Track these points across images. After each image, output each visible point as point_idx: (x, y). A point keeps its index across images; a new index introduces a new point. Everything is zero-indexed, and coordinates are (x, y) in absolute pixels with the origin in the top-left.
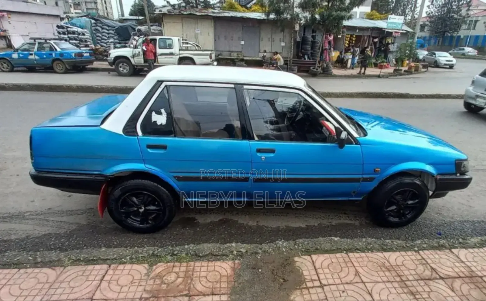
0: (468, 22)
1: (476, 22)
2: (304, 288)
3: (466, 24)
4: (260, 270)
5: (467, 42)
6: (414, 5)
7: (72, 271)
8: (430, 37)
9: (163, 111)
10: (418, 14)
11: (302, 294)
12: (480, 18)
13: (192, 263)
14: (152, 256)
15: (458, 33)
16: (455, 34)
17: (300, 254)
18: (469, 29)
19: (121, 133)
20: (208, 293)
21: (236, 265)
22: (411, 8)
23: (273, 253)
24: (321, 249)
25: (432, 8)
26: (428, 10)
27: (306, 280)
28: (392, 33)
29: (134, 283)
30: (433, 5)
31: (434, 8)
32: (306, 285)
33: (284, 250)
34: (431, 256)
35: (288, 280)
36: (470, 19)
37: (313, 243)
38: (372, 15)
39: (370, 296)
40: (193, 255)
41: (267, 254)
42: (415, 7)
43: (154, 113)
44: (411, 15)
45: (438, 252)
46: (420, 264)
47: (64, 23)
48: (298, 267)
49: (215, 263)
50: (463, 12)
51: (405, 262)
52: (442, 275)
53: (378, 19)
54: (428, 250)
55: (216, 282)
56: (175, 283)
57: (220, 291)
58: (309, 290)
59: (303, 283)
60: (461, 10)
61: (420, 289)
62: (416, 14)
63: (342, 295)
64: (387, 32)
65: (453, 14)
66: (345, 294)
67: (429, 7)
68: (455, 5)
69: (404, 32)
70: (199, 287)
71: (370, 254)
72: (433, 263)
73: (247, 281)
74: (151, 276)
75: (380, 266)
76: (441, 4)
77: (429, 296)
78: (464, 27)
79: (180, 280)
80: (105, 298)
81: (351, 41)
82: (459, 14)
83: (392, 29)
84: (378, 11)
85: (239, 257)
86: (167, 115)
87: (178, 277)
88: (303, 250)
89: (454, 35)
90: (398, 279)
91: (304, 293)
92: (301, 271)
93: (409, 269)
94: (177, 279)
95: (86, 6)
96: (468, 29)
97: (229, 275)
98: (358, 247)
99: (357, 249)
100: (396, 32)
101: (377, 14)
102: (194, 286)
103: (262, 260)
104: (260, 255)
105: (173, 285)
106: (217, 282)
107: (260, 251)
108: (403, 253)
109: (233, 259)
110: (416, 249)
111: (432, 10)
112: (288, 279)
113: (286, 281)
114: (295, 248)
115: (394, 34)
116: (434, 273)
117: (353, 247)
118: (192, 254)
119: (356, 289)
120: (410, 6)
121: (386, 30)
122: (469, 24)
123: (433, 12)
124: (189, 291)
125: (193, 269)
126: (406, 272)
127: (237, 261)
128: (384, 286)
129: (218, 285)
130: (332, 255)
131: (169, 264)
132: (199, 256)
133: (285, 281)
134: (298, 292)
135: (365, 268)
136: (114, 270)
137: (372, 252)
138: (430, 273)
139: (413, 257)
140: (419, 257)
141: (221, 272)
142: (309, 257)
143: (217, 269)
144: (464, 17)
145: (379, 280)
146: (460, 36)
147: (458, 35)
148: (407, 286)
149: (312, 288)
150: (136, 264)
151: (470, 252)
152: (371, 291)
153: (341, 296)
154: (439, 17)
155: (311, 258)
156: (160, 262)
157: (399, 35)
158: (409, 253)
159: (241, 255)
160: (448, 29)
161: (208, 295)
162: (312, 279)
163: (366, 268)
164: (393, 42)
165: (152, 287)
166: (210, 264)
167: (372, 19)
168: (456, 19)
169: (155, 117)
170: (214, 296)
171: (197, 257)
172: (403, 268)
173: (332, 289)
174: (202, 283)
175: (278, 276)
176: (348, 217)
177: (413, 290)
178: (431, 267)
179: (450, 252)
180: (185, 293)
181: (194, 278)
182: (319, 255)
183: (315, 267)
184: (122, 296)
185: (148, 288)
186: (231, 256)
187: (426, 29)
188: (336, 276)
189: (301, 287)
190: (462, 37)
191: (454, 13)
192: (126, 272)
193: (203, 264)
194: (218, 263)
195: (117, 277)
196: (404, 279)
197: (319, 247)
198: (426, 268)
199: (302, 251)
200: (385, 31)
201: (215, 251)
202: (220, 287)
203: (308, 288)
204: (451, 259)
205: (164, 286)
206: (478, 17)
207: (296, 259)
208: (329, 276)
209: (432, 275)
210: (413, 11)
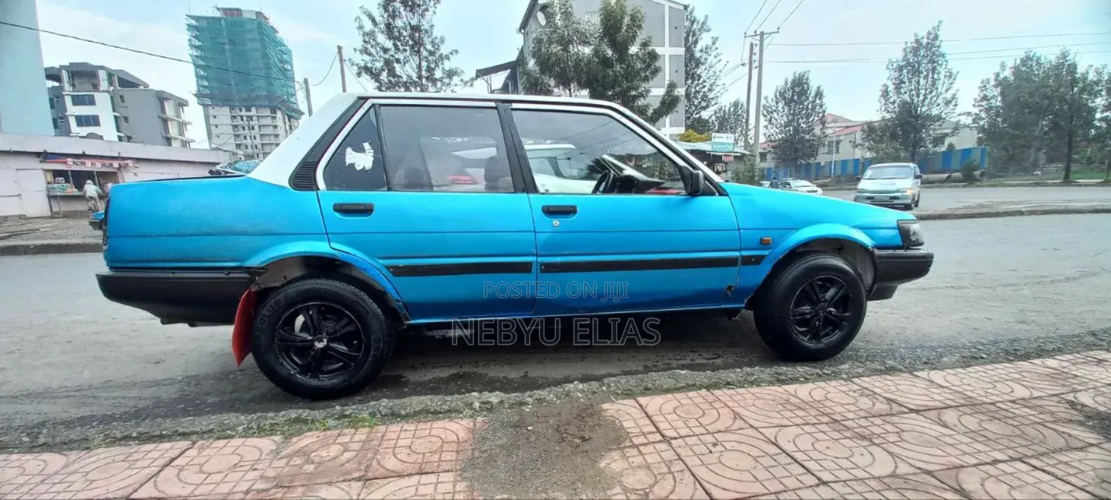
0: (826, 143)
1: (838, 143)
2: (629, 447)
3: (824, 145)
4: (530, 428)
5: (831, 169)
6: (745, 127)
7: (102, 456)
8: (777, 167)
9: (367, 146)
10: (753, 138)
11: (624, 457)
12: (842, 138)
13: (382, 428)
14: (293, 422)
15: (815, 159)
16: (812, 161)
17: (614, 399)
18: (830, 152)
19: (286, 184)
20: (409, 472)
21: (478, 425)
22: (742, 131)
23: (558, 402)
24: (656, 388)
25: (772, 128)
26: (766, 131)
27: (631, 435)
28: (721, 156)
29: (241, 466)
30: (773, 124)
31: (774, 128)
32: (631, 441)
33: (580, 395)
34: (877, 384)
35: (590, 438)
36: (828, 139)
37: (639, 381)
38: (688, 136)
39: (775, 447)
40: (385, 416)
41: (545, 404)
42: (748, 130)
43: (349, 150)
44: (743, 140)
45: (888, 377)
46: (861, 395)
47: (222, 167)
48: (611, 416)
49: (432, 424)
50: (817, 131)
51: (829, 396)
52: (912, 407)
53: (698, 141)
54: (868, 376)
55: (430, 452)
56: (336, 460)
57: (439, 466)
58: (638, 448)
59: (626, 439)
60: (813, 129)
61: (877, 430)
62: (751, 139)
63: (713, 449)
64: (713, 155)
65: (803, 135)
66: (719, 448)
67: (766, 127)
68: (804, 123)
69: (738, 154)
70: (391, 464)
71: (755, 390)
72: (886, 392)
73: (502, 447)
74: (283, 454)
75: (781, 404)
76: (782, 122)
77: (901, 438)
78: (822, 150)
79: (348, 455)
80: (161, 495)
81: (662, 171)
82: (811, 134)
83: (720, 152)
84: (696, 130)
85: (484, 413)
86: (374, 153)
87: (346, 450)
88: (620, 392)
89: (810, 161)
90: (825, 419)
91: (628, 455)
92: (617, 421)
93: (842, 405)
94: (342, 454)
95: (263, 150)
96: (828, 153)
97: (461, 440)
98: (729, 380)
99: (728, 383)
100: (726, 155)
101: (695, 134)
102: (379, 463)
103: (532, 414)
104: (530, 406)
105: (330, 464)
106: (435, 452)
107: (530, 400)
108: (822, 384)
109: (471, 416)
110: (845, 376)
111: (772, 131)
112: (591, 436)
113: (586, 440)
114: (602, 390)
115: (724, 158)
116: (894, 405)
117: (718, 380)
118: (383, 413)
119: (742, 439)
120: (740, 129)
121: (712, 153)
122: (829, 146)
123: (774, 133)
124: (366, 471)
125: (383, 436)
126: (839, 409)
127: (479, 419)
128: (799, 431)
129: (436, 457)
130: (677, 395)
131: (329, 433)
132: (399, 416)
133: (583, 439)
134: (616, 455)
135: (753, 409)
136: (202, 448)
137: (759, 386)
138: (888, 407)
139: (843, 388)
140: (855, 387)
141: (443, 437)
142: (632, 402)
143: (434, 432)
144: (820, 138)
145: (786, 422)
146: (819, 163)
147: (816, 161)
148: (848, 429)
149: (645, 445)
150: (257, 437)
151: (949, 374)
152: (776, 438)
153: (711, 452)
154: (784, 140)
155: (637, 402)
156: (310, 430)
157: (732, 159)
158: (834, 383)
159: (488, 408)
160: (800, 154)
161: (410, 475)
162: (643, 432)
163: (754, 407)
164: (724, 169)
165: (282, 471)
166: (421, 426)
167: (689, 141)
168: (809, 141)
169: (351, 157)
170: (423, 476)
171: (394, 416)
172: (829, 403)
173: (689, 443)
174: (399, 456)
175: (568, 434)
176: (700, 355)
177: (864, 432)
178: (884, 397)
179: (912, 377)
180: (356, 475)
181: (381, 450)
182: (654, 397)
183: (646, 413)
184: (204, 489)
185: (271, 473)
186: (468, 412)
187: (769, 156)
188: (692, 423)
189: (622, 445)
190: (822, 164)
191: (805, 134)
192: (229, 450)
193: (406, 427)
194: (440, 424)
195: (203, 460)
196: (838, 417)
197: (650, 386)
198: (875, 400)
199: (617, 394)
200: (710, 154)
201: (435, 404)
202: (440, 460)
203: (636, 446)
204: (917, 385)
205: (310, 468)
206: (840, 135)
207: (605, 406)
208: (680, 424)
209: (891, 408)
210: (746, 136)
